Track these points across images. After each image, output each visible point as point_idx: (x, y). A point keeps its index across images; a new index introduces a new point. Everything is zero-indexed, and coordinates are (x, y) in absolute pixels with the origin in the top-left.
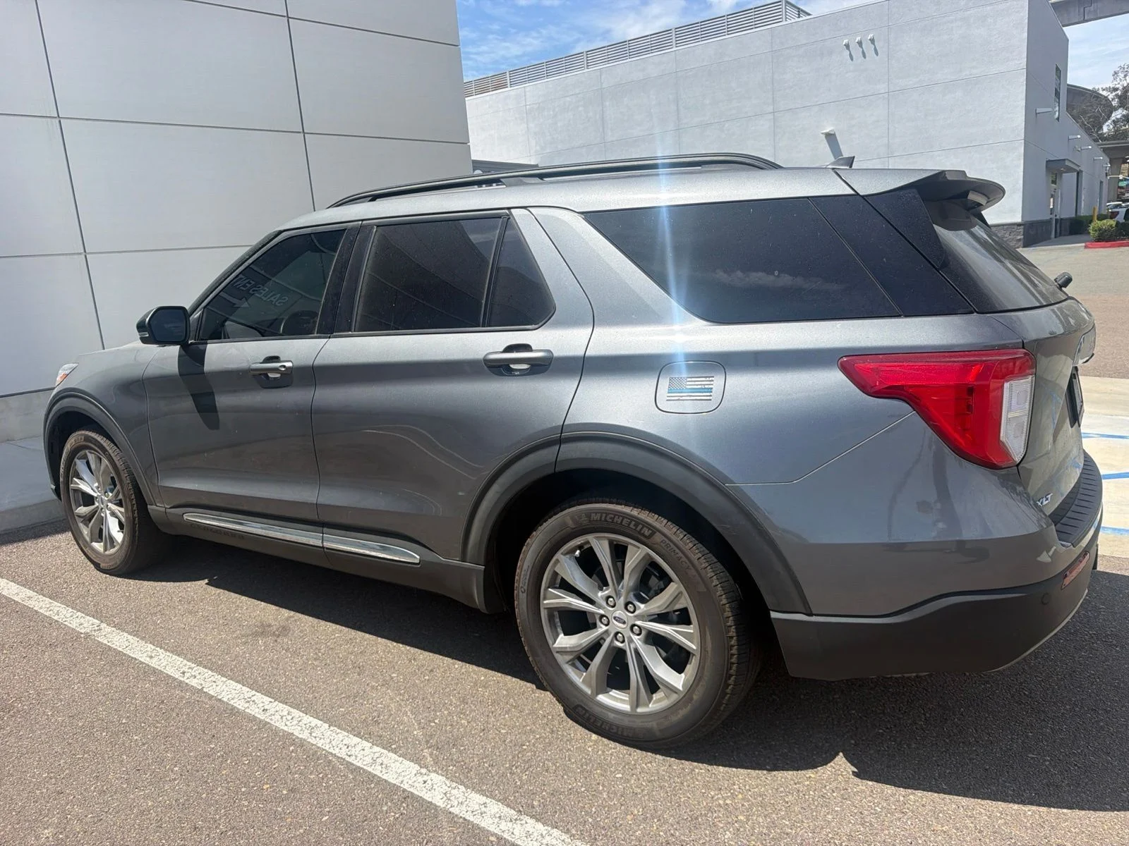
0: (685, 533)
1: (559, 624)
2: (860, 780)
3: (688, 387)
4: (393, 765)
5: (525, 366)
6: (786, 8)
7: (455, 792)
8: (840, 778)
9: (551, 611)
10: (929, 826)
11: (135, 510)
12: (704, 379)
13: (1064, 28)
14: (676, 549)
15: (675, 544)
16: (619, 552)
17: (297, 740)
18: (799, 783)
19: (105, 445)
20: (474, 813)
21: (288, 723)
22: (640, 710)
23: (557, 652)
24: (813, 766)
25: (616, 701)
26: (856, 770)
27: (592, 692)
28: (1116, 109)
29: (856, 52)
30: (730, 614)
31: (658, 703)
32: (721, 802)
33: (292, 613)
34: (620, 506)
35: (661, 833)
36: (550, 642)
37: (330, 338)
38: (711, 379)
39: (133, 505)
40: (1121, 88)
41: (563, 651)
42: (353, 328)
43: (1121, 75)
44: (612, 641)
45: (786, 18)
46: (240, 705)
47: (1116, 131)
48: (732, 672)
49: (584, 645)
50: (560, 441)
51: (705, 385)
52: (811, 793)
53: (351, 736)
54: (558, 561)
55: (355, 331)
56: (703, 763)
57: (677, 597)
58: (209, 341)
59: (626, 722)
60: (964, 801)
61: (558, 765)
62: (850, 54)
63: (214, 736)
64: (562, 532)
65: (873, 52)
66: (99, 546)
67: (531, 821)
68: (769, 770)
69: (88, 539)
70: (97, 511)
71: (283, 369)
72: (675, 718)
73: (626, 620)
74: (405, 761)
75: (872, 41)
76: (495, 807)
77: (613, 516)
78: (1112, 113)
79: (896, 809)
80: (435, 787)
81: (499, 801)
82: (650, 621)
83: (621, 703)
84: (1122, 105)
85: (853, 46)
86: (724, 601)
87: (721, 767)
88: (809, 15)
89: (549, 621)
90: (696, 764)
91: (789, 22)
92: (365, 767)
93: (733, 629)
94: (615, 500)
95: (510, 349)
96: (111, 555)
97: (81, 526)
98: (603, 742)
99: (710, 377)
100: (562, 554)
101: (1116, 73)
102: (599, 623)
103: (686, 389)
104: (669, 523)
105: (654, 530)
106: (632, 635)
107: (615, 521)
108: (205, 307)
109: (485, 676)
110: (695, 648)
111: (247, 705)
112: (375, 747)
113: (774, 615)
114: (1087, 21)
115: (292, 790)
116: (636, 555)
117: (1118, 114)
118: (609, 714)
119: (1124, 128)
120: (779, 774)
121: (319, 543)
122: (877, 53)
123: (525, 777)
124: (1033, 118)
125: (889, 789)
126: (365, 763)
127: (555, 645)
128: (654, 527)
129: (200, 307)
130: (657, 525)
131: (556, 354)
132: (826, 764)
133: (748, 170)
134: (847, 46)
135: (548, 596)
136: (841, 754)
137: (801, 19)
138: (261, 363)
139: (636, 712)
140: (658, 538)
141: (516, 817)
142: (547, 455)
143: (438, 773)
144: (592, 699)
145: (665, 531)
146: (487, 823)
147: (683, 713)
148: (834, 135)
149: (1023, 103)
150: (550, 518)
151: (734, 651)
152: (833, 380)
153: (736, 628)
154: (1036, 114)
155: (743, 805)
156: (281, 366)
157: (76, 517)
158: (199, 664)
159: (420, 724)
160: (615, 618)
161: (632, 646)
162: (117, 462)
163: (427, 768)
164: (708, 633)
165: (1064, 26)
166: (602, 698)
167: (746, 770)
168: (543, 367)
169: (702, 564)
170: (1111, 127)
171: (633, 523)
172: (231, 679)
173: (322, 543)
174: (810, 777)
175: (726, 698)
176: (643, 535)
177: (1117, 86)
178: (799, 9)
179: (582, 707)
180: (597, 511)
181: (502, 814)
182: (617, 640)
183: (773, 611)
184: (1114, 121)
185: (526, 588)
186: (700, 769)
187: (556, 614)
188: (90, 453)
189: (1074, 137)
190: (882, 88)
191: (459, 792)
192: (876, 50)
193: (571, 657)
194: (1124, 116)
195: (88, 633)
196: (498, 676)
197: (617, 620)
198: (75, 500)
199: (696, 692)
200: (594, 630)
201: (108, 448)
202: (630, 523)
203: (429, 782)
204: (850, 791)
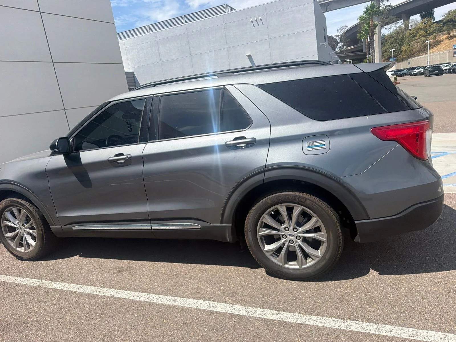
0: (318, 198)
1: (264, 241)
2: (382, 276)
3: (315, 145)
4: (217, 306)
5: (244, 145)
6: (227, 7)
7: (249, 309)
8: (376, 276)
9: (261, 237)
10: (413, 285)
11: (43, 230)
12: (321, 141)
13: (324, 13)
14: (316, 204)
15: (315, 203)
16: (290, 210)
17: (171, 306)
18: (364, 281)
19: (23, 203)
20: (262, 315)
21: (162, 301)
22: (303, 267)
23: (266, 252)
24: (365, 274)
25: (293, 266)
26: (379, 273)
27: (282, 264)
28: (339, 43)
29: (255, 24)
30: (338, 225)
31: (310, 263)
32: (344, 292)
33: (129, 261)
34: (290, 192)
35: (332, 306)
36: (262, 249)
37: (147, 143)
38: (323, 141)
39: (41, 228)
40: (340, 35)
41: (268, 251)
42: (158, 138)
43: (340, 31)
44: (288, 244)
45: (227, 11)
46: (136, 299)
47: (340, 51)
48: (340, 245)
49: (277, 247)
50: (265, 171)
51: (322, 143)
52: (370, 283)
53: (192, 299)
54: (264, 217)
55: (159, 139)
56: (329, 281)
57: (317, 222)
58: (80, 151)
59: (298, 272)
60: (418, 275)
61: (279, 292)
62: (253, 25)
63: (134, 312)
64: (266, 206)
65: (262, 24)
66: (21, 250)
67: (285, 313)
68: (352, 279)
69: (14, 247)
70: (18, 234)
71: (127, 158)
72: (318, 267)
73: (294, 235)
74: (221, 304)
75: (261, 19)
76: (268, 311)
77: (288, 196)
78: (338, 44)
79: (399, 282)
80: (240, 309)
81: (268, 309)
82: (304, 233)
83: (294, 266)
84: (341, 41)
85: (254, 22)
86: (336, 221)
87: (335, 281)
88: (236, 10)
89: (261, 241)
90: (326, 282)
91: (229, 13)
92: (207, 309)
93: (340, 230)
94: (288, 191)
95: (236, 139)
96: (29, 252)
97: (10, 242)
98: (289, 282)
99: (323, 140)
100: (266, 214)
101: (338, 30)
102: (282, 238)
103: (315, 146)
104: (311, 196)
105: (306, 199)
106: (297, 240)
107: (289, 198)
108: (74, 137)
109: (228, 268)
110: (325, 240)
111: (138, 298)
112: (205, 301)
113: (356, 222)
114: (328, 11)
115: (184, 324)
116: (297, 210)
117: (340, 45)
118: (291, 271)
119: (343, 49)
120: (356, 279)
121: (149, 228)
122: (263, 24)
123: (271, 299)
124: (319, 46)
125: (394, 276)
126: (206, 308)
127: (265, 250)
128: (306, 198)
129: (72, 137)
130: (307, 197)
131: (257, 139)
132: (369, 273)
133: (320, 66)
134: (252, 22)
135: (260, 231)
136: (371, 269)
137: (233, 12)
138: (114, 157)
139: (302, 268)
140: (308, 202)
141: (278, 312)
142: (260, 177)
143: (237, 305)
144: (282, 267)
145: (310, 199)
146: (268, 317)
147: (322, 264)
148: (251, 56)
149: (316, 41)
150: (260, 201)
151: (341, 238)
152: (370, 137)
153: (341, 230)
154: (320, 45)
155: (352, 291)
156: (126, 157)
157: (6, 238)
158: (104, 287)
159: (216, 289)
160: (289, 235)
161: (297, 244)
162: (31, 210)
163: (231, 304)
164: (331, 233)
165: (324, 12)
166: (286, 266)
167: (344, 280)
168: (252, 144)
169: (326, 209)
170: (339, 49)
171: (297, 198)
172: (123, 290)
173: (151, 227)
174: (366, 278)
175: (339, 255)
176: (302, 201)
177: (339, 35)
178: (231, 7)
179: (278, 270)
180: (280, 196)
181: (272, 313)
182: (290, 243)
183: (355, 220)
184: (339, 47)
185: (251, 230)
186: (329, 283)
187: (263, 237)
188: (14, 208)
189: (331, 53)
190: (266, 37)
191: (250, 309)
192: (262, 23)
193: (271, 253)
194: (342, 45)
195: (39, 286)
196: (233, 268)
197: (290, 236)
198: (4, 230)
199: (327, 255)
200: (280, 241)
201: (25, 204)
202: (296, 198)
203: (236, 308)
204: (382, 279)
